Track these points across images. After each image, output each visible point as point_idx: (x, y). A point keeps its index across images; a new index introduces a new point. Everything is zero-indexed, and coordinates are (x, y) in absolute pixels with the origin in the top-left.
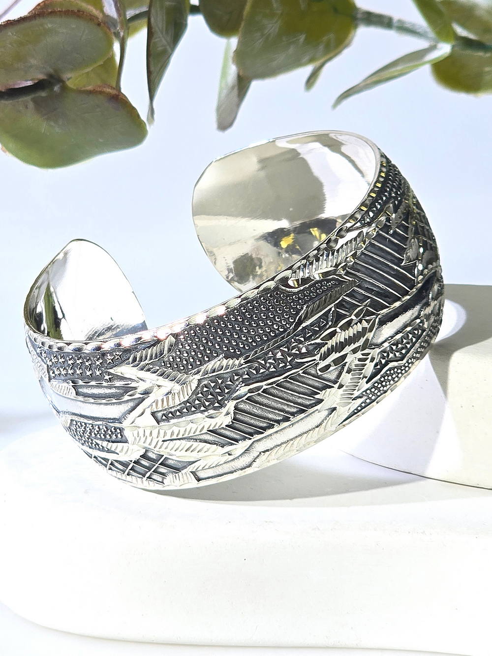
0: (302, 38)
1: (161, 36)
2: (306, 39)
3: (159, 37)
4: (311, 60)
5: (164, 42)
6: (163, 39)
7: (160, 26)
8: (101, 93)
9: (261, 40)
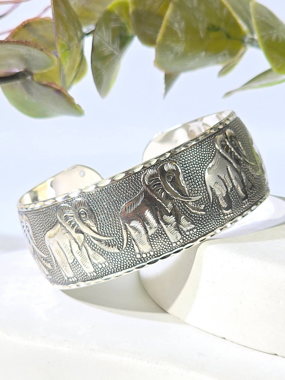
0: (203, 54)
1: (107, 45)
2: (206, 54)
3: (106, 47)
5: (111, 49)
6: (110, 48)
7: (107, 39)
8: (51, 87)
9: (172, 56)
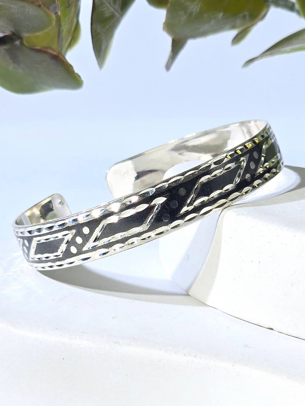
0: (221, 15)
1: (108, 5)
2: (223, 15)
4: (233, 27)
5: (112, 9)
8: (46, 52)
9: (185, 16)
